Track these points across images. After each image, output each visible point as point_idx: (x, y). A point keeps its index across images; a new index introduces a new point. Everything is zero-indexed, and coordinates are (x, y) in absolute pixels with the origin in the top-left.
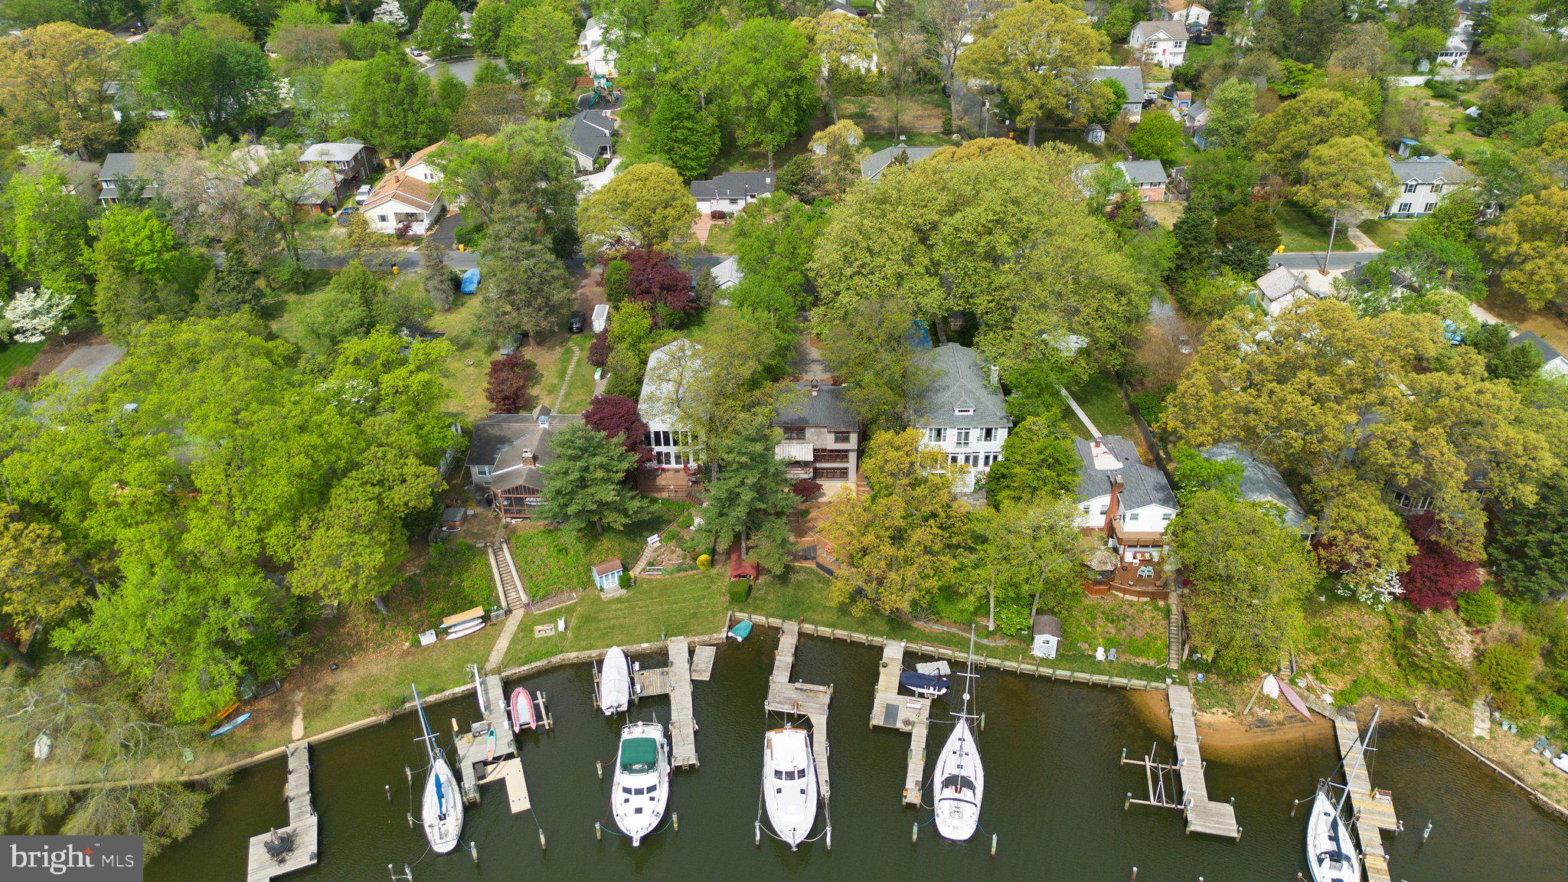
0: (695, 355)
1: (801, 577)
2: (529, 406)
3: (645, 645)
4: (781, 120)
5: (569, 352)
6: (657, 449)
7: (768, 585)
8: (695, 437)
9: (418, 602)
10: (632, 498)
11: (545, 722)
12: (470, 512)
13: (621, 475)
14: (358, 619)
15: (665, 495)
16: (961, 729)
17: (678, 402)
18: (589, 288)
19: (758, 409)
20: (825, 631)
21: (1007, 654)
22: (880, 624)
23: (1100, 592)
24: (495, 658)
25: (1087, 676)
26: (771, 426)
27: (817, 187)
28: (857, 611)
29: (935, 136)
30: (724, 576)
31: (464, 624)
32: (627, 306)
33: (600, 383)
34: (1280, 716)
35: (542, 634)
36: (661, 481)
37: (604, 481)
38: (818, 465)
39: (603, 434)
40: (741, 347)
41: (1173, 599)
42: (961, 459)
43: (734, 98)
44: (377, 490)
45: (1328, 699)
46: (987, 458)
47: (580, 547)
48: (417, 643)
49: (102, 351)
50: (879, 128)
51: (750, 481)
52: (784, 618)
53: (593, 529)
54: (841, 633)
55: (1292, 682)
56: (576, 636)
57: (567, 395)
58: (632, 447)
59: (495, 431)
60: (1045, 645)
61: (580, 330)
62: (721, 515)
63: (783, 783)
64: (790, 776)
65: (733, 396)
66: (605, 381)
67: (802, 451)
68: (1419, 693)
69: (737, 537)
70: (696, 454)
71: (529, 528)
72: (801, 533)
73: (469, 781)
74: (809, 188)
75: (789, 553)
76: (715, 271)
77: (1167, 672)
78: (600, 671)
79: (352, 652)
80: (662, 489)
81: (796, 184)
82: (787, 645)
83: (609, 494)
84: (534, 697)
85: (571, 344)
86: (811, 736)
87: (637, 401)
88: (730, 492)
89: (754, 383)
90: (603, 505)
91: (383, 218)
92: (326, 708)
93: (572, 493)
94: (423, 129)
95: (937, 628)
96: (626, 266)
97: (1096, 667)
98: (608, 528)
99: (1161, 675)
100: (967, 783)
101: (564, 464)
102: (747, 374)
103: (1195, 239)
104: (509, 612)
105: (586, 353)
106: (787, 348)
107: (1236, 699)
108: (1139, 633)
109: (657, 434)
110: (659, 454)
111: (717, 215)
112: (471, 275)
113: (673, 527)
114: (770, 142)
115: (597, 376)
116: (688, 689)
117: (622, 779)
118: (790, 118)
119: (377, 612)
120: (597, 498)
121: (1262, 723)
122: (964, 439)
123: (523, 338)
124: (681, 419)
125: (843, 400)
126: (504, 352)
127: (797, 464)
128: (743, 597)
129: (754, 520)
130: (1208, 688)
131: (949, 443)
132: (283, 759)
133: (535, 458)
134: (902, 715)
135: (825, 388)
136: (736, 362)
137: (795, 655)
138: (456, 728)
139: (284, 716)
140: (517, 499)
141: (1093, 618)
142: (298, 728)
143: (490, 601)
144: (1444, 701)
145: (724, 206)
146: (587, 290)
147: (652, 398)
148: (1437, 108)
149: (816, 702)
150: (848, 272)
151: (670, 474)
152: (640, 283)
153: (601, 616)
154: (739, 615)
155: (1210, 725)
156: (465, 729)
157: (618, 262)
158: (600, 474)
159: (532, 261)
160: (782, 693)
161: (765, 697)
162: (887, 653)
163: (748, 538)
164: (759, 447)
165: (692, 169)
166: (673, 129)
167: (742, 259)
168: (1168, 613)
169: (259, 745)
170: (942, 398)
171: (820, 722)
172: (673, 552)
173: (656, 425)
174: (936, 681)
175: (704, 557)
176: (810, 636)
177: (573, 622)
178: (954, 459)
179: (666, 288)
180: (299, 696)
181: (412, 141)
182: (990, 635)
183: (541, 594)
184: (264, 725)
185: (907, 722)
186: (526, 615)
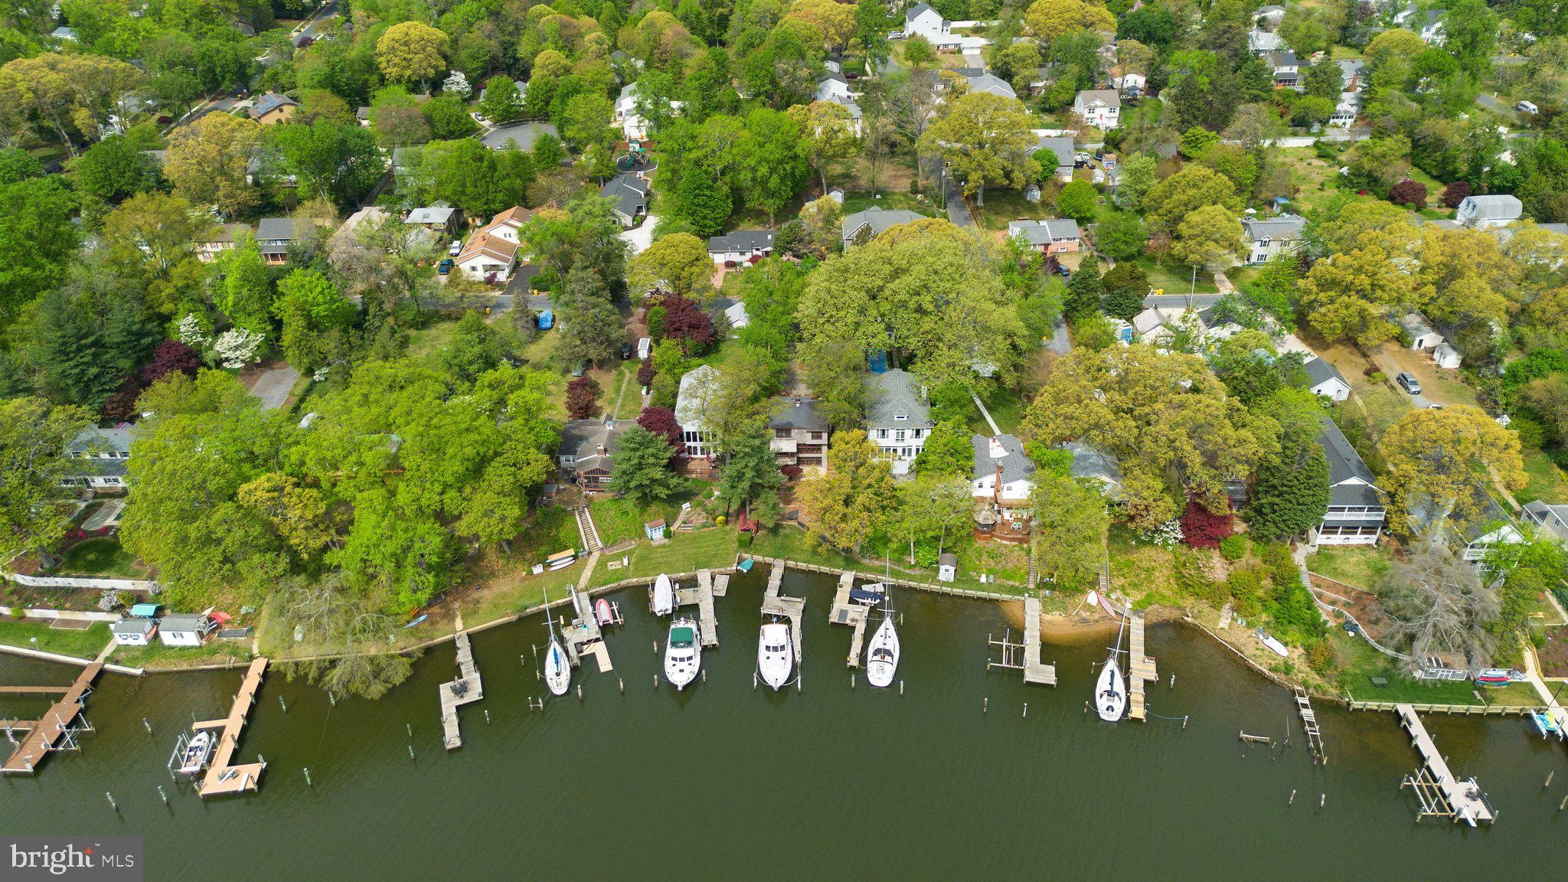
0: (714, 379)
1: (787, 531)
2: (596, 413)
3: (682, 574)
4: (780, 188)
5: (621, 373)
6: (688, 444)
7: (764, 536)
8: (714, 436)
9: (530, 546)
10: (672, 477)
11: (619, 620)
12: (561, 487)
13: (665, 461)
14: (492, 558)
15: (694, 476)
16: (888, 622)
17: (704, 412)
18: (634, 324)
19: (757, 417)
20: (802, 566)
21: (922, 579)
22: (839, 560)
23: (986, 539)
24: (584, 581)
25: (973, 592)
26: (766, 427)
27: (805, 246)
28: (822, 550)
29: (904, 195)
30: (735, 530)
31: (561, 560)
32: (666, 343)
33: (646, 398)
34: (1096, 616)
35: (613, 568)
36: (691, 466)
37: (654, 465)
38: (801, 455)
39: (654, 433)
40: (746, 374)
41: (1033, 544)
42: (899, 451)
43: (743, 173)
44: (513, 469)
45: (1129, 606)
46: (918, 450)
47: (637, 511)
48: (531, 573)
49: (283, 374)
50: (859, 187)
51: (751, 464)
52: (775, 557)
53: (646, 499)
54: (813, 567)
55: (1108, 596)
56: (636, 569)
57: (623, 406)
58: (672, 443)
59: (576, 432)
60: (947, 573)
61: (629, 357)
62: (733, 487)
63: (771, 654)
64: (775, 649)
65: (741, 408)
66: (650, 396)
67: (788, 445)
68: (1189, 602)
69: (743, 504)
70: (715, 447)
71: (601, 498)
72: (788, 502)
73: (573, 652)
74: (800, 246)
75: (778, 514)
76: (729, 312)
77: (1027, 590)
78: (653, 590)
79: (488, 578)
80: (691, 472)
81: (790, 243)
82: (777, 574)
83: (658, 474)
84: (611, 606)
85: (622, 368)
86: (790, 629)
87: (673, 410)
88: (739, 472)
89: (755, 399)
90: (653, 481)
91: (474, 269)
92: (475, 612)
93: (633, 473)
94: (500, 196)
95: (877, 563)
96: (663, 310)
97: (980, 587)
98: (656, 498)
99: (1020, 591)
100: (889, 653)
101: (627, 454)
102: (750, 394)
103: (1085, 288)
104: (590, 553)
105: (635, 376)
106: (780, 372)
107: (1069, 606)
108: (1010, 565)
109: (688, 434)
110: (689, 447)
111: (730, 264)
112: (546, 314)
113: (700, 498)
114: (771, 206)
115: (644, 392)
116: (711, 601)
117: (671, 652)
118: (786, 185)
119: (504, 552)
120: (650, 476)
121: (1084, 621)
122: (901, 437)
123: (588, 363)
124: (705, 423)
125: (816, 410)
126: (575, 375)
127: (786, 454)
128: (747, 544)
129: (755, 490)
130: (1052, 599)
131: (890, 441)
132: (453, 642)
133: (606, 450)
134: (850, 616)
135: (806, 401)
136: (743, 386)
137: (782, 579)
138: (562, 622)
139: (450, 617)
140: (593, 479)
141: (981, 555)
142: (459, 624)
143: (578, 545)
144: (1204, 606)
145: (735, 257)
146: (632, 326)
147: (685, 410)
148: (1317, 167)
149: (795, 609)
150: (821, 321)
151: (697, 462)
152: (673, 323)
153: (652, 556)
154: (745, 555)
155: (1050, 622)
156: (568, 624)
157: (656, 308)
158: (651, 460)
159: (598, 310)
160: (772, 603)
161: (761, 605)
162: (843, 579)
163: (751, 504)
164: (757, 442)
165: (711, 227)
166: (696, 196)
167: (748, 305)
168: (1029, 551)
169: (436, 634)
170: (886, 408)
171: (796, 620)
172: (699, 515)
173: (688, 427)
174: (875, 595)
175: (721, 518)
176: (792, 570)
177: (633, 560)
178: (895, 451)
179: (692, 326)
180: (457, 605)
181: (492, 206)
182: (912, 567)
183: (611, 541)
184: (437, 622)
185: (853, 620)
186: (601, 555)
